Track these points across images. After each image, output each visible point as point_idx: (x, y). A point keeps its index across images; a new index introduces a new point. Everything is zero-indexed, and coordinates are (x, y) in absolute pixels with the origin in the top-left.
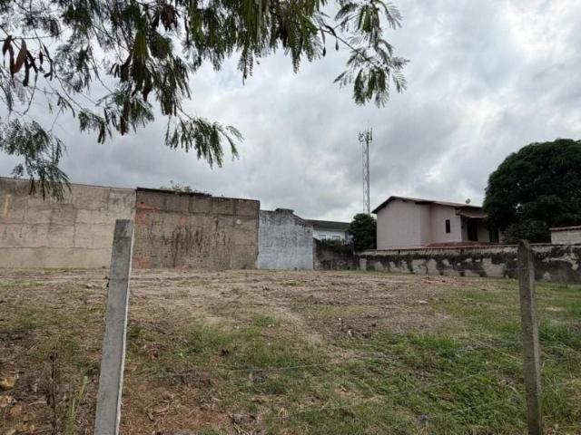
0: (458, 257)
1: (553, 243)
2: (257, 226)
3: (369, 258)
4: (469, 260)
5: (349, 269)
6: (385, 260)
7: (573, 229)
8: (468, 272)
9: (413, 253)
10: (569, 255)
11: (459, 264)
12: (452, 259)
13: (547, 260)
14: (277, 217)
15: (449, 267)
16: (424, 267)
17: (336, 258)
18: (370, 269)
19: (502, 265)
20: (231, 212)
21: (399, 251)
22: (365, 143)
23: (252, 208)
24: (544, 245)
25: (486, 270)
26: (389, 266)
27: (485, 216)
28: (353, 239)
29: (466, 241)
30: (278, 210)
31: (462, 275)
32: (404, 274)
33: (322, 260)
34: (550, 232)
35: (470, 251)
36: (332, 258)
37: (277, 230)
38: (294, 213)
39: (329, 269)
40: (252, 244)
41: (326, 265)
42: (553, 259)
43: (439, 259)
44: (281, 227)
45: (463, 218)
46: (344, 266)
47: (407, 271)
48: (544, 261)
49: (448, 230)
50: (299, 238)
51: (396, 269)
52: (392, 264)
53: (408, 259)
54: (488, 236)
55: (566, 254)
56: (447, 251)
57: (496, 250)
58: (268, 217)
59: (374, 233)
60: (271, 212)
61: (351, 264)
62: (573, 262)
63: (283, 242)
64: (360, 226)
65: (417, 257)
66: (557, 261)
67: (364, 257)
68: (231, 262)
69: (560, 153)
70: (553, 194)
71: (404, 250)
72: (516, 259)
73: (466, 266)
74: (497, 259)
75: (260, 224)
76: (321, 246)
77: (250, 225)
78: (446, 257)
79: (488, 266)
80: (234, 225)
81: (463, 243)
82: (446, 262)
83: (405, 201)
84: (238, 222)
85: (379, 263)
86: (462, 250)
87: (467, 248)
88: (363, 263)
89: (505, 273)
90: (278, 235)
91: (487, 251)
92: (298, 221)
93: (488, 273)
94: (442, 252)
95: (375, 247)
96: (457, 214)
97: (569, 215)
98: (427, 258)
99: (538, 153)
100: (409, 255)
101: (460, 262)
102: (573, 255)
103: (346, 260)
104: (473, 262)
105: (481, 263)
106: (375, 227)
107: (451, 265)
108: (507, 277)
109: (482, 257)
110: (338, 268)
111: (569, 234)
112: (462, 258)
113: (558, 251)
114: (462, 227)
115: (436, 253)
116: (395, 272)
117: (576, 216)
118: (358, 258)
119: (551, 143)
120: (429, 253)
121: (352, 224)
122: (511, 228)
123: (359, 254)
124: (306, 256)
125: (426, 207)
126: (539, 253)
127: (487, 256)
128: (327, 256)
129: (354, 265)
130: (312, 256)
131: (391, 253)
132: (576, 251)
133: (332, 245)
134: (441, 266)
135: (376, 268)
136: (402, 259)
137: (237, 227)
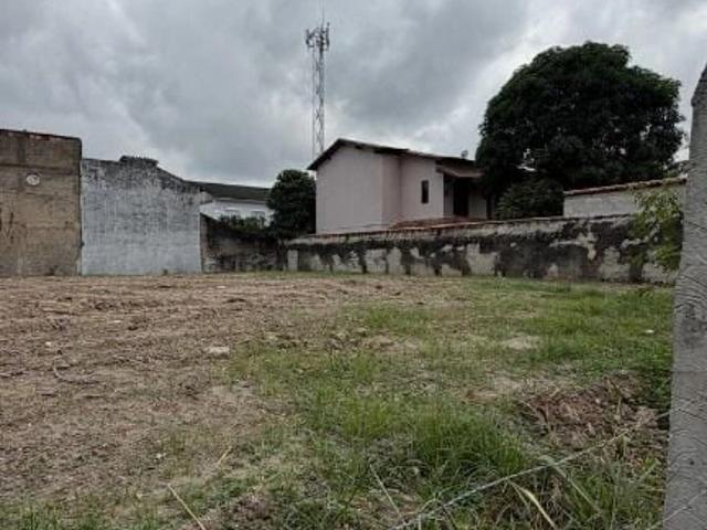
0: (433, 243)
1: (566, 216)
2: (78, 190)
3: (301, 249)
4: (447, 248)
5: (269, 268)
6: (326, 251)
7: (594, 193)
8: (445, 268)
9: (366, 238)
10: (586, 236)
11: (433, 255)
12: (425, 248)
13: (556, 243)
14: (121, 173)
15: (419, 261)
16: (383, 262)
17: (247, 251)
18: (304, 268)
19: (494, 254)
20: (13, 159)
21: (347, 236)
22: (318, 49)
23: (65, 152)
24: (552, 221)
25: (471, 262)
26: (332, 261)
27: (477, 175)
28: (275, 216)
29: (451, 216)
30: (124, 159)
31: (437, 272)
32: (354, 274)
33: (219, 254)
34: (562, 198)
35: (450, 234)
36: (238, 251)
37: (122, 199)
38: (159, 166)
39: (233, 269)
40: (68, 225)
41: (226, 264)
42: (565, 243)
43: (404, 246)
44: (133, 192)
45: (447, 179)
46: (260, 263)
47: (359, 269)
48: (551, 245)
49: (425, 199)
50: (170, 212)
51: (342, 267)
52: (336, 258)
53: (361, 248)
54: (485, 209)
55: (581, 234)
56: (417, 234)
57: (487, 231)
58: (101, 172)
59: (311, 206)
60: (109, 163)
61: (272, 262)
62: (590, 247)
63: (137, 222)
64: (288, 192)
65: (374, 245)
66: (569, 246)
67: (295, 247)
68: (20, 261)
69: (588, 63)
70: (572, 134)
71: (354, 235)
72: (513, 245)
73: (443, 258)
74: (486, 245)
75: (85, 185)
76: (215, 231)
77: (62, 186)
78: (415, 244)
79: (474, 258)
80: (21, 187)
81: (445, 220)
82: (415, 252)
83: (360, 147)
84: (31, 180)
85: (317, 258)
86: (439, 230)
87: (447, 228)
88: (293, 256)
89: (498, 267)
90: (125, 208)
91: (475, 232)
92: (167, 180)
93: (474, 270)
94: (409, 237)
95: (314, 231)
96: (439, 171)
97: (593, 169)
98: (387, 246)
99: (557, 65)
100: (361, 242)
101: (437, 251)
102: (591, 236)
103: (264, 255)
104: (454, 251)
105: (465, 252)
106: (314, 194)
107: (422, 258)
108: (499, 273)
109: (466, 242)
110: (249, 268)
111: (589, 200)
112: (436, 246)
113: (570, 230)
114: (446, 193)
115: (401, 237)
116: (340, 272)
117: (602, 171)
118: (285, 249)
119: (578, 48)
120: (392, 237)
121: (274, 189)
122: (510, 193)
123: (286, 242)
124: (187, 247)
125: (391, 160)
126: (544, 234)
127: (473, 240)
128: (228, 247)
129: (278, 262)
130: (198, 247)
131: (337, 240)
132: (595, 229)
133: (238, 227)
134: (407, 260)
135: (312, 266)
136: (352, 249)
137: (28, 190)
